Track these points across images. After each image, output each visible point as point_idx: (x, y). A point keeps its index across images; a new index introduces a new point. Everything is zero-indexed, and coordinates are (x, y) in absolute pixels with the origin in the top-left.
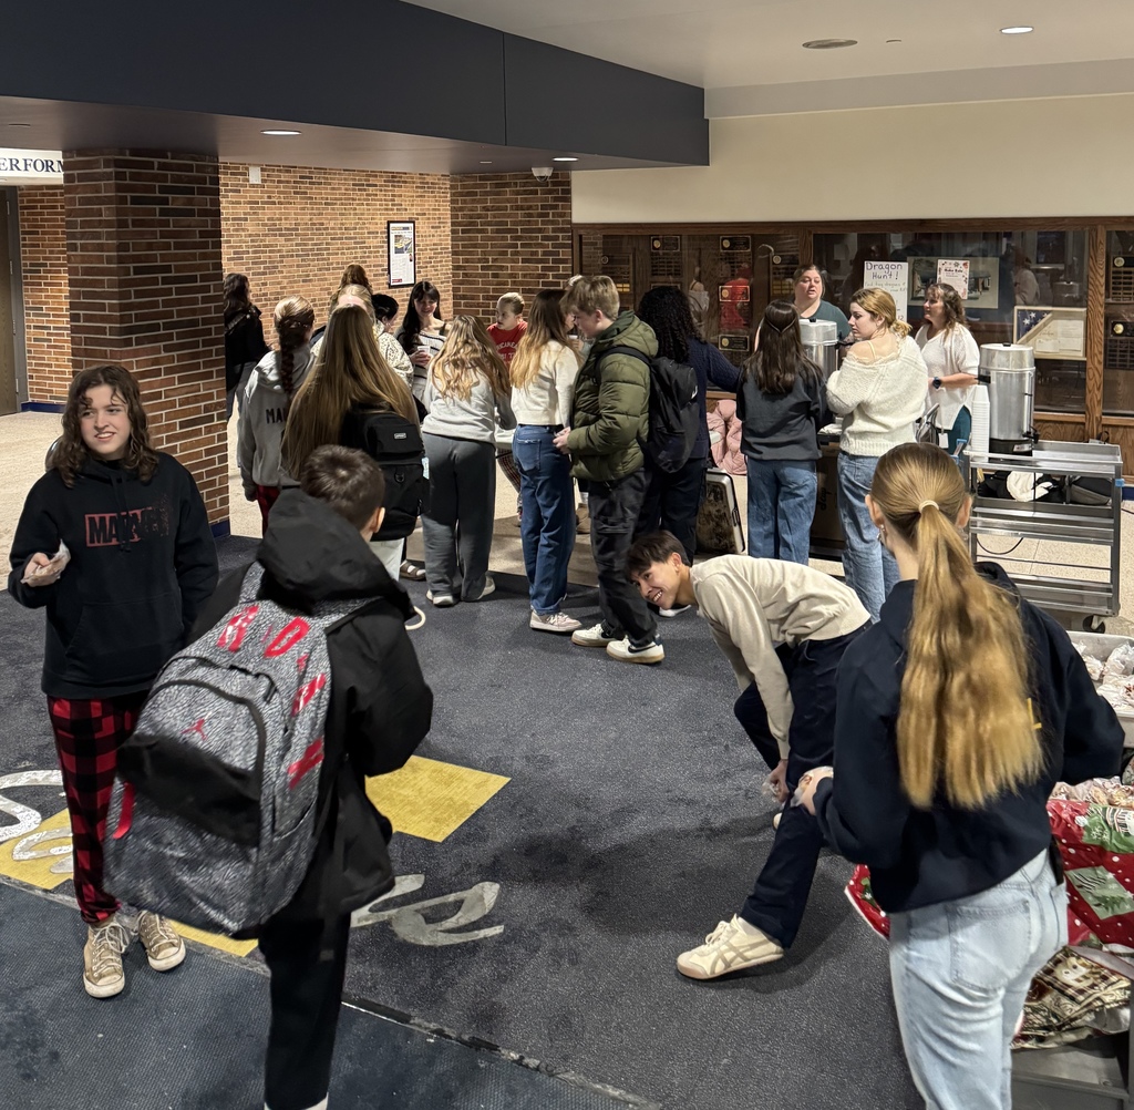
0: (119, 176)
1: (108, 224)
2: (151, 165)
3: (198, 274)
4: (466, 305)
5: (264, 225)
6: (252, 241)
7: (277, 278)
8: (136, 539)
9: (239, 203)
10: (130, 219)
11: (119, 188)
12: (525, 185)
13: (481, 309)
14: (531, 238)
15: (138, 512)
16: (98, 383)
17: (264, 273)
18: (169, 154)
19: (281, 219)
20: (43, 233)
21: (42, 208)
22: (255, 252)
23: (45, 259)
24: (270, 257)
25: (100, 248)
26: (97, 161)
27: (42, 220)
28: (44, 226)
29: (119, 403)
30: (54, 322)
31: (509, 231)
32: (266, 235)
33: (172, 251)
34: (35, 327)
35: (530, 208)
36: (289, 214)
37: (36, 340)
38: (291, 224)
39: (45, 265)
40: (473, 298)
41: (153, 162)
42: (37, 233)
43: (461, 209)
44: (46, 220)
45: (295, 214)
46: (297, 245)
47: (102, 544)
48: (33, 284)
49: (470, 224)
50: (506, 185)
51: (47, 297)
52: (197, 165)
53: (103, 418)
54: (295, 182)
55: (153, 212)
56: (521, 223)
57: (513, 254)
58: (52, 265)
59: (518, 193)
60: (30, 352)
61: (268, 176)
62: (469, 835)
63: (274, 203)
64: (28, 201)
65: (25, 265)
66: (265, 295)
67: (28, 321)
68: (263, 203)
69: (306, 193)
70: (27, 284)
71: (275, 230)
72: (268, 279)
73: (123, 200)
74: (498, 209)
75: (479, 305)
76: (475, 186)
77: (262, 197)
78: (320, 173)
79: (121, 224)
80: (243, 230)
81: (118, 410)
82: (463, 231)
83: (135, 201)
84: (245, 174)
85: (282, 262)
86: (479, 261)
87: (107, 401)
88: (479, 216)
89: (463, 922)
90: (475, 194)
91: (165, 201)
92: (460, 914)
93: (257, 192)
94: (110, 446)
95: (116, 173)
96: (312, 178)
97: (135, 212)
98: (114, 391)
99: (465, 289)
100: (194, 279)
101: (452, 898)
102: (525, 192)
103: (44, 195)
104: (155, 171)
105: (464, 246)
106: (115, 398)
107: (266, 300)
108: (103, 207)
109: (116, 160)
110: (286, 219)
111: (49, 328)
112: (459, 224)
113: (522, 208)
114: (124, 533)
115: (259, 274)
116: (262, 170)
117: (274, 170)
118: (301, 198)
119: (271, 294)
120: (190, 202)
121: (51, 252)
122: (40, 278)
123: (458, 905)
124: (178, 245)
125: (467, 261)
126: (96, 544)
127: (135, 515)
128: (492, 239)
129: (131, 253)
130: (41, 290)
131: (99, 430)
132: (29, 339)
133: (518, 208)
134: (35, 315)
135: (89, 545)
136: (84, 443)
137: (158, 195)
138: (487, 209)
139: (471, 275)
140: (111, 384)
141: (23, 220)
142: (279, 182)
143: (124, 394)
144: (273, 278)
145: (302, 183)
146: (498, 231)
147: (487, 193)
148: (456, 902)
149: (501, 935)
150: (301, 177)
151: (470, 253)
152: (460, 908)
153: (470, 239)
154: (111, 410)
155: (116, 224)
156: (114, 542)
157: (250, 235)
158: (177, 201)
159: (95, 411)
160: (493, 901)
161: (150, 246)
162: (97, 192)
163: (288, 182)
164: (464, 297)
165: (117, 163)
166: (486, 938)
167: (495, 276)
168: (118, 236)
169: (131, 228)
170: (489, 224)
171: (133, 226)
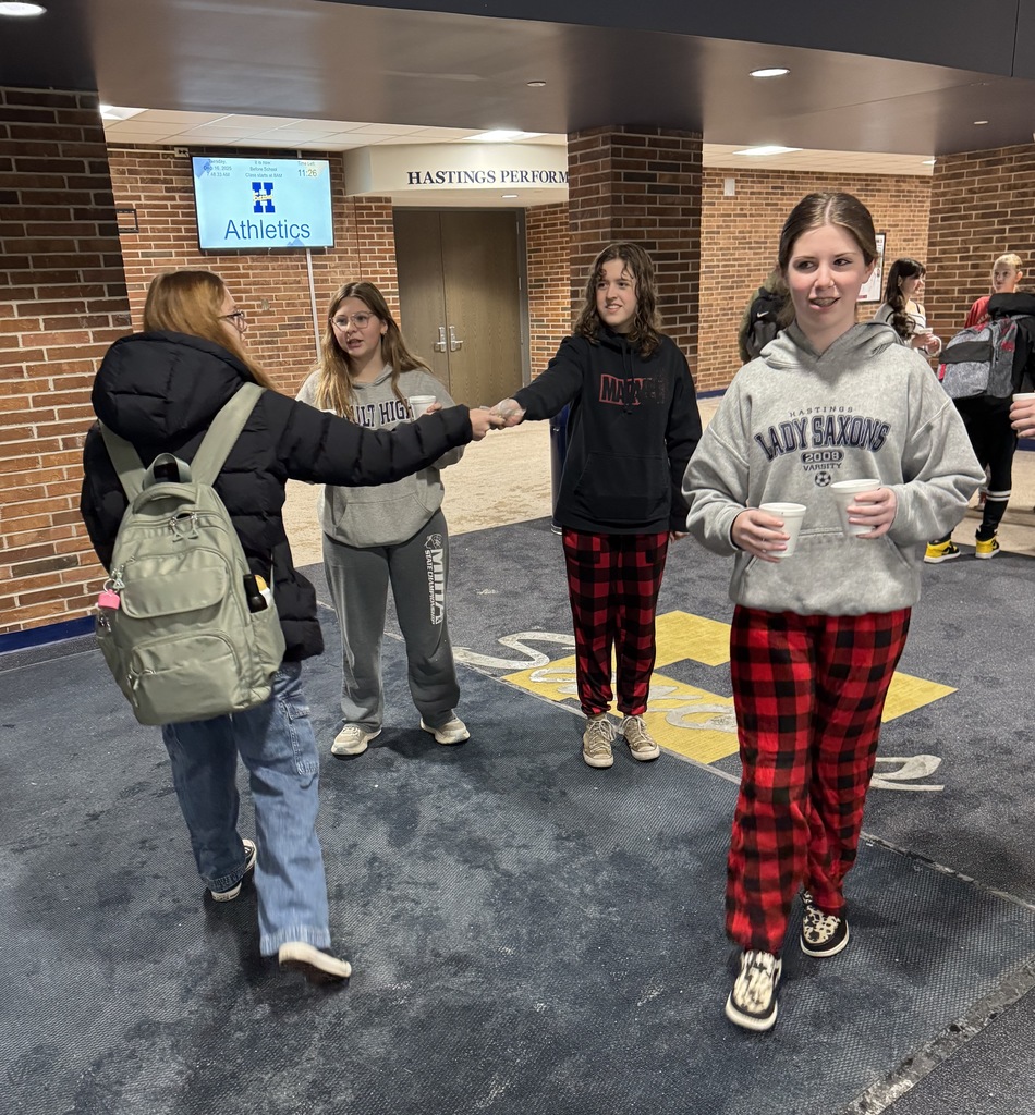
0: (615, 152)
1: (604, 201)
2: (641, 142)
3: (679, 251)
4: (938, 300)
5: (735, 238)
6: (723, 255)
7: (744, 292)
8: (637, 403)
9: (713, 216)
10: (623, 195)
11: (615, 165)
12: (1022, 159)
13: (954, 304)
14: (1022, 221)
15: (641, 380)
16: (614, 258)
17: (732, 288)
18: (659, 131)
19: (750, 232)
20: (546, 250)
21: (545, 226)
22: (725, 266)
23: (547, 274)
24: (738, 271)
25: (597, 225)
26: (596, 140)
27: (545, 238)
28: (545, 244)
29: (628, 278)
30: (553, 332)
31: (997, 215)
32: (736, 249)
33: (658, 228)
34: (538, 338)
35: (1025, 186)
36: (759, 226)
37: (538, 349)
38: (760, 237)
39: (546, 280)
40: (946, 292)
41: (644, 139)
42: (540, 250)
43: (944, 194)
44: (548, 238)
45: (765, 226)
46: (765, 258)
47: (610, 402)
48: (537, 298)
49: (953, 209)
50: (1000, 162)
51: (547, 309)
52: (683, 141)
53: (613, 290)
54: (767, 193)
55: (642, 189)
56: (1012, 204)
57: (998, 241)
58: (552, 280)
59: (1012, 170)
60: (533, 360)
61: (742, 187)
62: (912, 722)
63: (745, 215)
64: (534, 221)
65: (531, 281)
66: (732, 309)
67: (533, 332)
68: (735, 215)
69: (777, 204)
70: (532, 298)
71: (744, 243)
72: (735, 293)
73: (617, 177)
74: (987, 190)
75: (953, 300)
76: (962, 166)
77: (734, 210)
78: (792, 183)
79: (616, 200)
80: (716, 244)
81: (627, 285)
82: (943, 219)
83: (628, 177)
84: (719, 186)
85: (749, 276)
86: (959, 251)
87: (618, 276)
88: (964, 201)
89: (903, 777)
90: (961, 175)
91: (652, 178)
92: (900, 771)
93: (730, 204)
94: (617, 317)
95: (613, 149)
96: (783, 188)
97: (627, 189)
98: (626, 265)
99: (939, 284)
100: (674, 257)
101: (894, 760)
102: (1022, 168)
103: (546, 213)
104: (646, 148)
105: (942, 236)
106: (625, 273)
107: (732, 314)
108: (600, 184)
109: (613, 137)
110: (756, 232)
111: (548, 338)
112: (939, 211)
113: (1015, 187)
114: (628, 398)
115: (727, 288)
116: (737, 181)
117: (747, 182)
118: (772, 210)
119: (737, 308)
120: (675, 179)
121: (552, 268)
122: (542, 292)
123: (900, 766)
124: (663, 223)
125: (944, 252)
126: (607, 401)
127: (638, 382)
128: (976, 225)
129: (623, 229)
130: (543, 304)
131: (609, 302)
132: (533, 349)
133: (1010, 187)
134: (537, 326)
135: (601, 400)
136: (597, 312)
137: (647, 171)
138: (971, 191)
139: (947, 268)
140: (623, 258)
141: (530, 239)
142: (752, 193)
143: (634, 270)
144: (739, 292)
145: (774, 193)
146: (983, 216)
147: (975, 174)
148: (897, 763)
149: (941, 792)
150: (773, 188)
151: (949, 243)
152: (901, 768)
153: (951, 227)
154: (621, 283)
155: (611, 200)
156: (620, 402)
157: (721, 249)
158: (664, 177)
159: (608, 283)
160: (934, 769)
161: (639, 223)
162: (596, 170)
163: (760, 193)
164: (937, 292)
165: (614, 140)
166: (926, 791)
167: (975, 266)
168: (613, 211)
169: (623, 205)
170: (975, 208)
171: (626, 202)
